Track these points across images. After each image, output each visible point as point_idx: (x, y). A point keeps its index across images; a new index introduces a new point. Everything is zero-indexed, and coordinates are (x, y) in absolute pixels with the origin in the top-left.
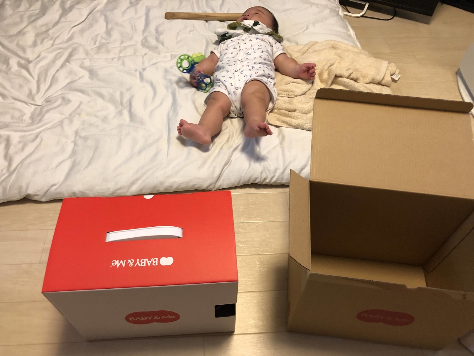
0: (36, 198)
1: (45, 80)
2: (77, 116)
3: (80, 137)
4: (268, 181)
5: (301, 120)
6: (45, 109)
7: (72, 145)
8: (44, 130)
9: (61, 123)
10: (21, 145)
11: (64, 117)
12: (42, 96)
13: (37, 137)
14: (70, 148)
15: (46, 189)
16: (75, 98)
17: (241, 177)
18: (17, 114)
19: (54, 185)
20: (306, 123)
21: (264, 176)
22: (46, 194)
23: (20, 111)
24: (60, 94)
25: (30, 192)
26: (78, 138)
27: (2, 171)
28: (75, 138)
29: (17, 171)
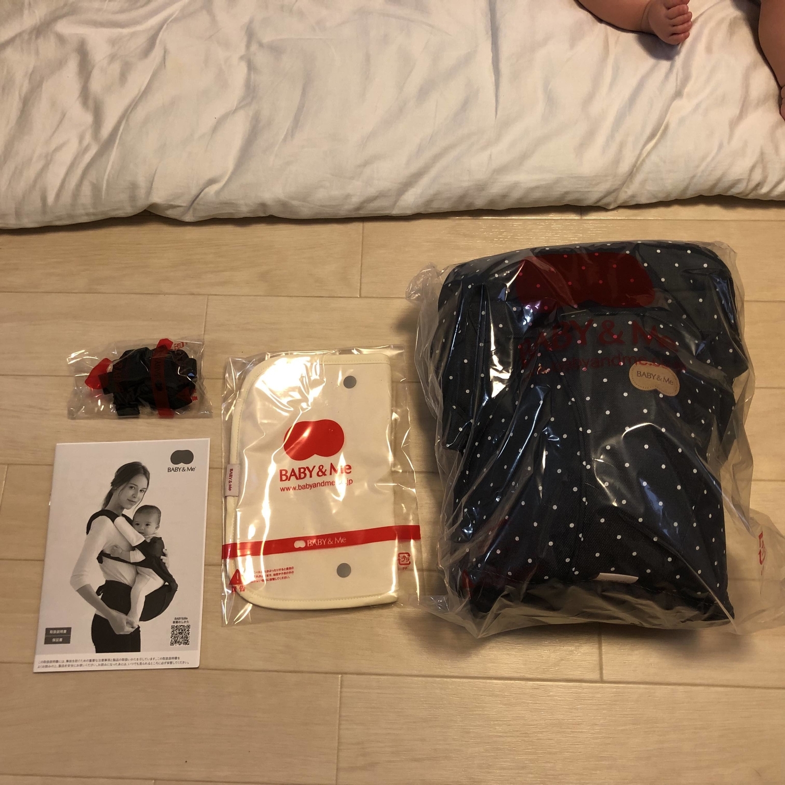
0: (170, 213)
3: (261, 45)
4: (764, 190)
7: (243, 68)
8: (166, 21)
10: (116, 67)
13: (152, 42)
14: (238, 75)
15: (194, 192)
17: (693, 177)
19: (211, 182)
21: (757, 177)
22: (195, 204)
25: (158, 198)
27: (81, 139)
28: (248, 46)
29: (117, 141)
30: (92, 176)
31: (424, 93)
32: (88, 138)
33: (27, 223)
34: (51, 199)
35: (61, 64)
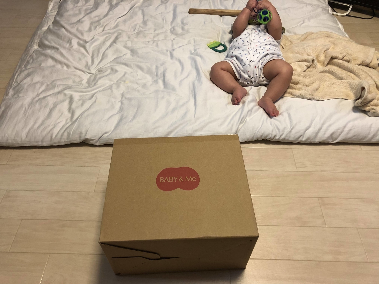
0: (92, 142)
1: (98, 56)
2: (123, 82)
3: (126, 98)
4: (277, 138)
5: (304, 91)
6: (98, 76)
7: (120, 104)
8: (98, 91)
9: (111, 87)
10: (81, 102)
11: (112, 83)
12: (95, 67)
13: (92, 96)
14: (118, 106)
15: (100, 135)
16: (121, 69)
17: (255, 133)
18: (77, 80)
19: (106, 133)
20: (308, 93)
21: (274, 134)
22: (100, 140)
23: (79, 77)
24: (109, 66)
25: (88, 137)
26: (124, 99)
27: (67, 120)
28: (122, 98)
29: (78, 121)
30: (68, 130)
31: (173, 110)
32: (69, 120)
33: (45, 144)
34: (54, 137)
35: (64, 101)
